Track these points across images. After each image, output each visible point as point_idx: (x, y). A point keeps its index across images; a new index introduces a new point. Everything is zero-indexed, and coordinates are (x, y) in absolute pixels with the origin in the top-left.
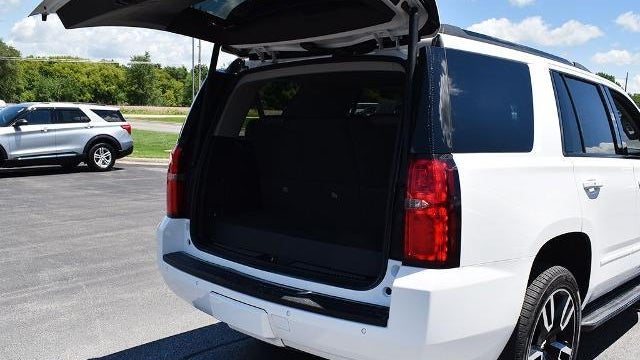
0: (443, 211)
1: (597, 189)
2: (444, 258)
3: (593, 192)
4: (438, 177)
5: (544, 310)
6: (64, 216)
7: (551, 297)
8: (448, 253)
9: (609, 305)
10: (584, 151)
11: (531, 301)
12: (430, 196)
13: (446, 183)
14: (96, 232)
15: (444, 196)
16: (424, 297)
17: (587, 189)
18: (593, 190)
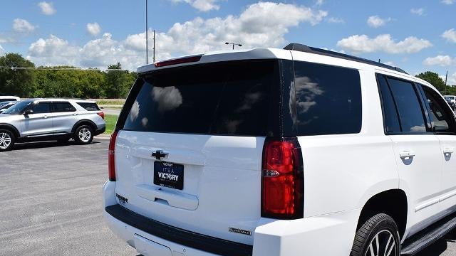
0: (291, 178)
1: (411, 158)
2: (292, 212)
3: (407, 160)
4: (287, 154)
5: (371, 246)
6: (54, 176)
7: (377, 236)
8: (295, 208)
9: (423, 239)
10: (401, 131)
11: (361, 239)
12: (282, 168)
13: (293, 157)
14: (75, 188)
15: (291, 167)
16: (276, 240)
17: (403, 158)
18: (408, 158)
